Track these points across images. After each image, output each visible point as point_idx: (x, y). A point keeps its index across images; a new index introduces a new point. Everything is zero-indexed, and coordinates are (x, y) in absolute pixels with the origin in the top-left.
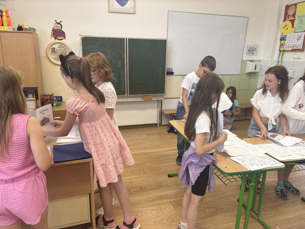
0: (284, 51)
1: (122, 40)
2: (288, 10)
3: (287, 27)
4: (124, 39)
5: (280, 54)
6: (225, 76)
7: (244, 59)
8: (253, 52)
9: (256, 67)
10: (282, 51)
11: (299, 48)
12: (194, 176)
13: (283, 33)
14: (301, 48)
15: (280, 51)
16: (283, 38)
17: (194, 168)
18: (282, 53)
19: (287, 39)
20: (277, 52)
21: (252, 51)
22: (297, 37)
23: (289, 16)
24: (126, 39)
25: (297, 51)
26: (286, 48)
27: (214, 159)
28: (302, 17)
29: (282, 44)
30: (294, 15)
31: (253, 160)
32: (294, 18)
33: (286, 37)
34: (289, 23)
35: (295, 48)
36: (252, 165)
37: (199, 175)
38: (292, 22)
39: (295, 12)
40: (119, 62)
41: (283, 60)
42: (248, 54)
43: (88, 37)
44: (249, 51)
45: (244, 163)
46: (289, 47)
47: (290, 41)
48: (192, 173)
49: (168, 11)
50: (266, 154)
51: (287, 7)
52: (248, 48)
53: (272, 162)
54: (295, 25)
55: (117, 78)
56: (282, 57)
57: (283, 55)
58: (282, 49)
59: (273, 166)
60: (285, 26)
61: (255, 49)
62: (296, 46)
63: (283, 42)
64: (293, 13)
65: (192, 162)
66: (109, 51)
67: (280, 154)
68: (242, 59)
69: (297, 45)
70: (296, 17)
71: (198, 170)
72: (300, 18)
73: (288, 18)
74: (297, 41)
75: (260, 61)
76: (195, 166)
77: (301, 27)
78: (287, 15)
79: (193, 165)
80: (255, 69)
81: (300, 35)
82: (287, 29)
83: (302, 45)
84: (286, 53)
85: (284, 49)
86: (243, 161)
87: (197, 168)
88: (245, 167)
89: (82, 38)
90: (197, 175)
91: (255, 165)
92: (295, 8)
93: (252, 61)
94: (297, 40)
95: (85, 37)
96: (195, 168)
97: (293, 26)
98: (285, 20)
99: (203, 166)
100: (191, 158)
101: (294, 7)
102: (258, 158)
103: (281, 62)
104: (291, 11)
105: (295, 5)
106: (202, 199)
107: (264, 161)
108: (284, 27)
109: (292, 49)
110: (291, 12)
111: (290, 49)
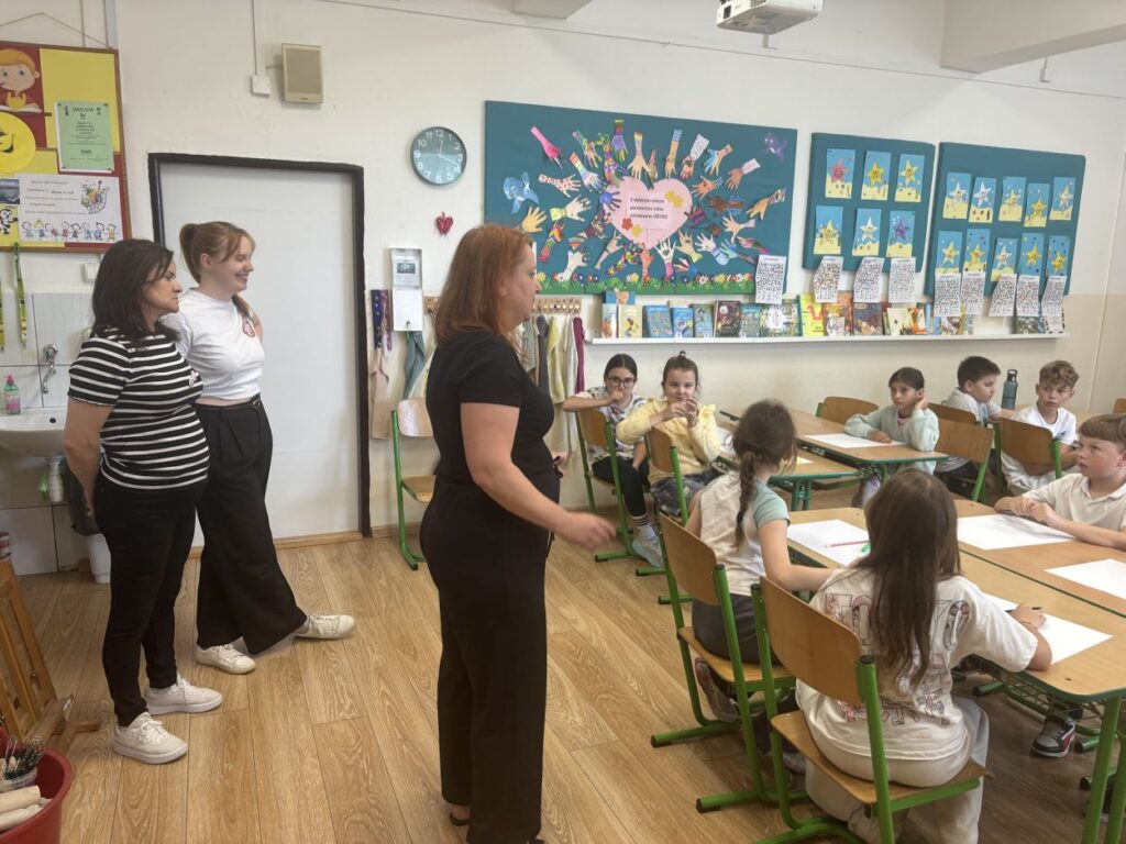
0: (19, 249)
3: (4, 140)
11: (104, 242)
19: (21, 197)
22: (80, 194)
23: (3, 90)
30: (34, 95)
33: (17, 188)
34: (13, 126)
35: (81, 239)
39: (38, 81)
41: (27, 291)
47: (44, 209)
54: (55, 141)
56: (20, 280)
57: (15, 265)
62: (88, 232)
69: (93, 228)
70: (52, 107)
72: (75, 115)
73: (4, 104)
74: (82, 209)
77: (89, 152)
81: (96, 187)
82: (10, 150)
83: (118, 231)
84: (30, 261)
85: (16, 242)
94: (85, 204)
97: (41, 142)
103: (22, 299)
104: (12, 71)
109: (67, 244)
110: (12, 80)
111: (60, 242)
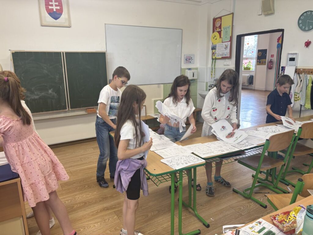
0: (216, 59)
1: (58, 54)
2: (215, 22)
3: (216, 37)
4: (61, 53)
5: (213, 62)
6: (167, 84)
7: (182, 67)
8: (190, 61)
9: (193, 74)
10: (214, 59)
11: (227, 56)
12: (126, 182)
13: (213, 43)
14: (229, 56)
15: (213, 59)
16: (213, 47)
17: (124, 174)
18: (214, 60)
19: (217, 48)
20: (210, 61)
21: (189, 59)
22: (224, 46)
23: (216, 27)
24: (63, 53)
25: (226, 59)
26: (217, 56)
27: (143, 163)
28: (227, 29)
29: (214, 53)
30: (220, 27)
31: (180, 160)
32: (221, 29)
33: (216, 46)
34: (217, 34)
35: (224, 56)
36: (178, 165)
37: (130, 180)
38: (220, 33)
39: (221, 24)
40: (57, 77)
41: (215, 67)
42: (186, 62)
43: (19, 52)
44: (186, 60)
45: (171, 164)
46: (220, 55)
47: (219, 50)
48: (124, 179)
49: (105, 24)
50: (193, 153)
51: (215, 20)
52: (185, 58)
53: (195, 160)
54: (222, 36)
55: (55, 93)
56: (215, 65)
57: (215, 63)
58: (214, 57)
59: (196, 163)
60: (214, 36)
61: (192, 58)
63: (214, 51)
64: (219, 25)
65: (122, 169)
66: (45, 65)
67: (204, 152)
68: (181, 68)
69: (225, 53)
70: (222, 29)
71: (128, 176)
72: (225, 29)
73: (216, 30)
74: (224, 50)
75: (197, 69)
76: (126, 172)
77: (226, 37)
78: (215, 27)
79: (124, 172)
80: (193, 76)
81: (227, 45)
82: (216, 39)
83: (229, 54)
84: (217, 61)
85: (215, 58)
86: (171, 161)
87: (128, 174)
88: (171, 167)
89: (13, 54)
90: (128, 180)
91: (180, 164)
92: (220, 21)
93: (190, 69)
94: (225, 48)
95: (15, 52)
96: (126, 174)
97: (220, 37)
98: (214, 32)
99: (132, 171)
100: (121, 165)
101: (219, 19)
102: (185, 158)
103: (215, 69)
104: (218, 23)
105: (220, 18)
106: (138, 202)
107: (189, 160)
108: (214, 38)
109: (222, 57)
110: (218, 25)
111: (220, 57)
